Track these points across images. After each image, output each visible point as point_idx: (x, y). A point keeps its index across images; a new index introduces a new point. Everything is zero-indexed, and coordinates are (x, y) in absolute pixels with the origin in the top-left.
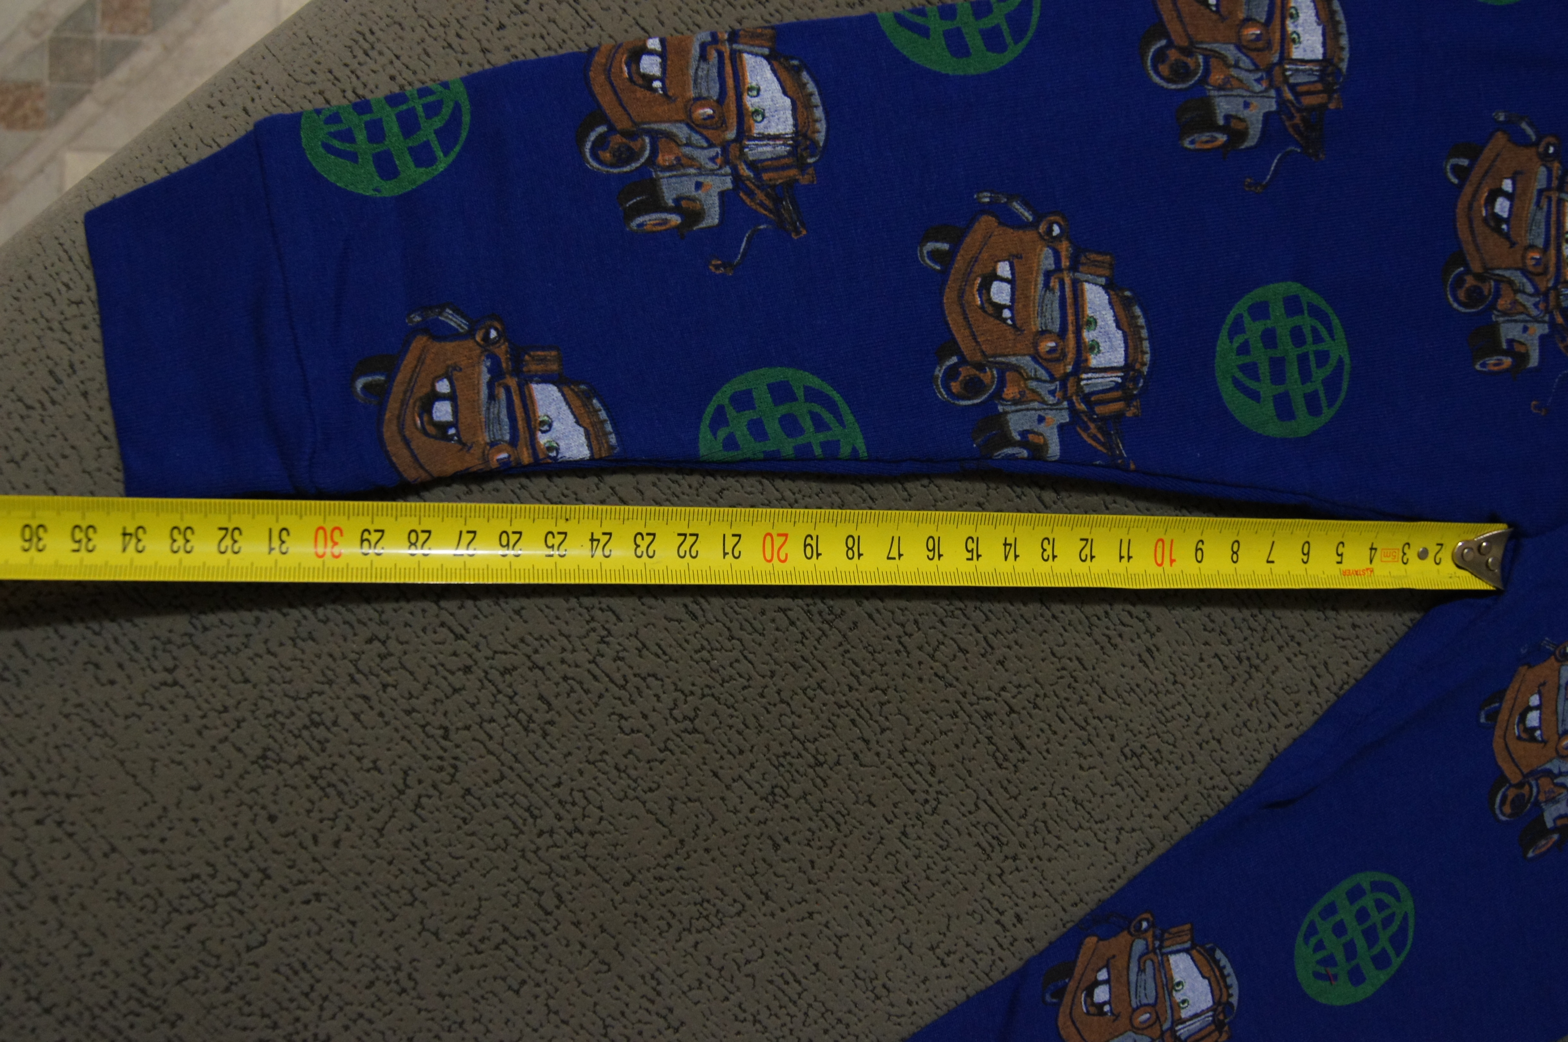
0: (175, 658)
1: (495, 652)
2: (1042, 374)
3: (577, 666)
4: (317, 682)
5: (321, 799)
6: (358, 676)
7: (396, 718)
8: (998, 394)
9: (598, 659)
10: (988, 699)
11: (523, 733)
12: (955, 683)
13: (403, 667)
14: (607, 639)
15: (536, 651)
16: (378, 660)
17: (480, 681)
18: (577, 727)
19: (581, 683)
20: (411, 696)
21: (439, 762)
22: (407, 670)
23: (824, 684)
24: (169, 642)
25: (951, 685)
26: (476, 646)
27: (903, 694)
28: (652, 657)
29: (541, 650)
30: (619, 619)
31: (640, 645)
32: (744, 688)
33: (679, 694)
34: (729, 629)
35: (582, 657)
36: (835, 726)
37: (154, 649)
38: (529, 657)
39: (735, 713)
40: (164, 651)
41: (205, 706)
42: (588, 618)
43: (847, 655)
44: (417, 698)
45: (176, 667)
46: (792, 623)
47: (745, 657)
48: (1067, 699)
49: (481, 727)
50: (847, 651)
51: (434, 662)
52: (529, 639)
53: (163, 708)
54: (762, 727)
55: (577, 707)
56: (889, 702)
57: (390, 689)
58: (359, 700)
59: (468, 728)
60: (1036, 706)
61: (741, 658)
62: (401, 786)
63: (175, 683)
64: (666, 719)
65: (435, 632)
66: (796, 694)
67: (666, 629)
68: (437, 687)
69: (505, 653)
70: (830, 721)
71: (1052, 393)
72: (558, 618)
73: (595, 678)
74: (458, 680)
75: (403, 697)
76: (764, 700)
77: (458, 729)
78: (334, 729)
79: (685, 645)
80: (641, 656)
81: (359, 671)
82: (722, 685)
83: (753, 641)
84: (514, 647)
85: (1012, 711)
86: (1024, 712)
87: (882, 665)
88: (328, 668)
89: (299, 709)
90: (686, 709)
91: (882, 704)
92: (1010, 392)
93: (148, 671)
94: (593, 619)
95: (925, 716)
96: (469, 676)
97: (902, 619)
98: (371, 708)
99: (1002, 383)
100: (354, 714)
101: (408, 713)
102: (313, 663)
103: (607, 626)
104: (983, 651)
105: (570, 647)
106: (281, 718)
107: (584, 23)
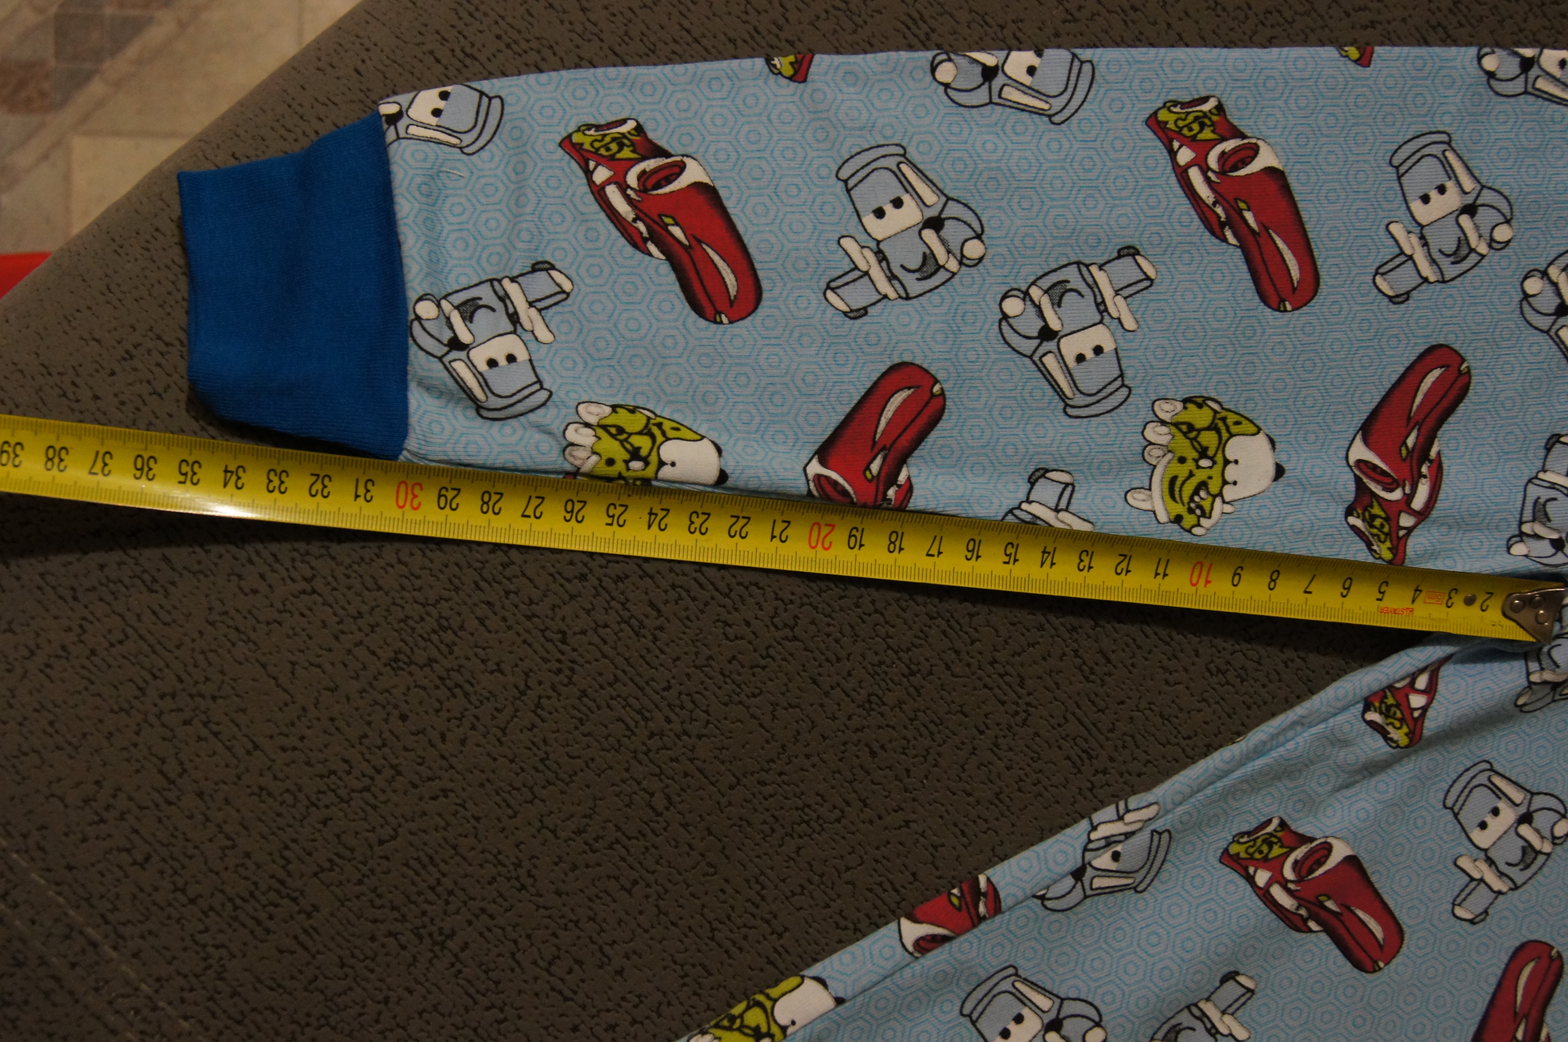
0: (312, 568)
3: (684, 574)
5: (448, 699)
7: (518, 623)
11: (635, 638)
13: (523, 574)
16: (500, 568)
17: (595, 588)
18: (684, 633)
19: (687, 591)
20: (531, 602)
21: (558, 665)
22: (527, 578)
24: (308, 553)
33: (779, 602)
37: (295, 560)
38: (640, 566)
41: (341, 612)
44: (537, 604)
45: (314, 576)
49: (596, 632)
51: (552, 570)
53: (303, 615)
55: (685, 614)
57: (512, 596)
58: (484, 606)
62: (522, 687)
63: (314, 591)
64: (767, 626)
70: (922, 631)
74: (574, 587)
75: (524, 603)
77: (575, 634)
81: (483, 579)
88: (454, 575)
93: (288, 581)
98: (495, 614)
102: (441, 571)
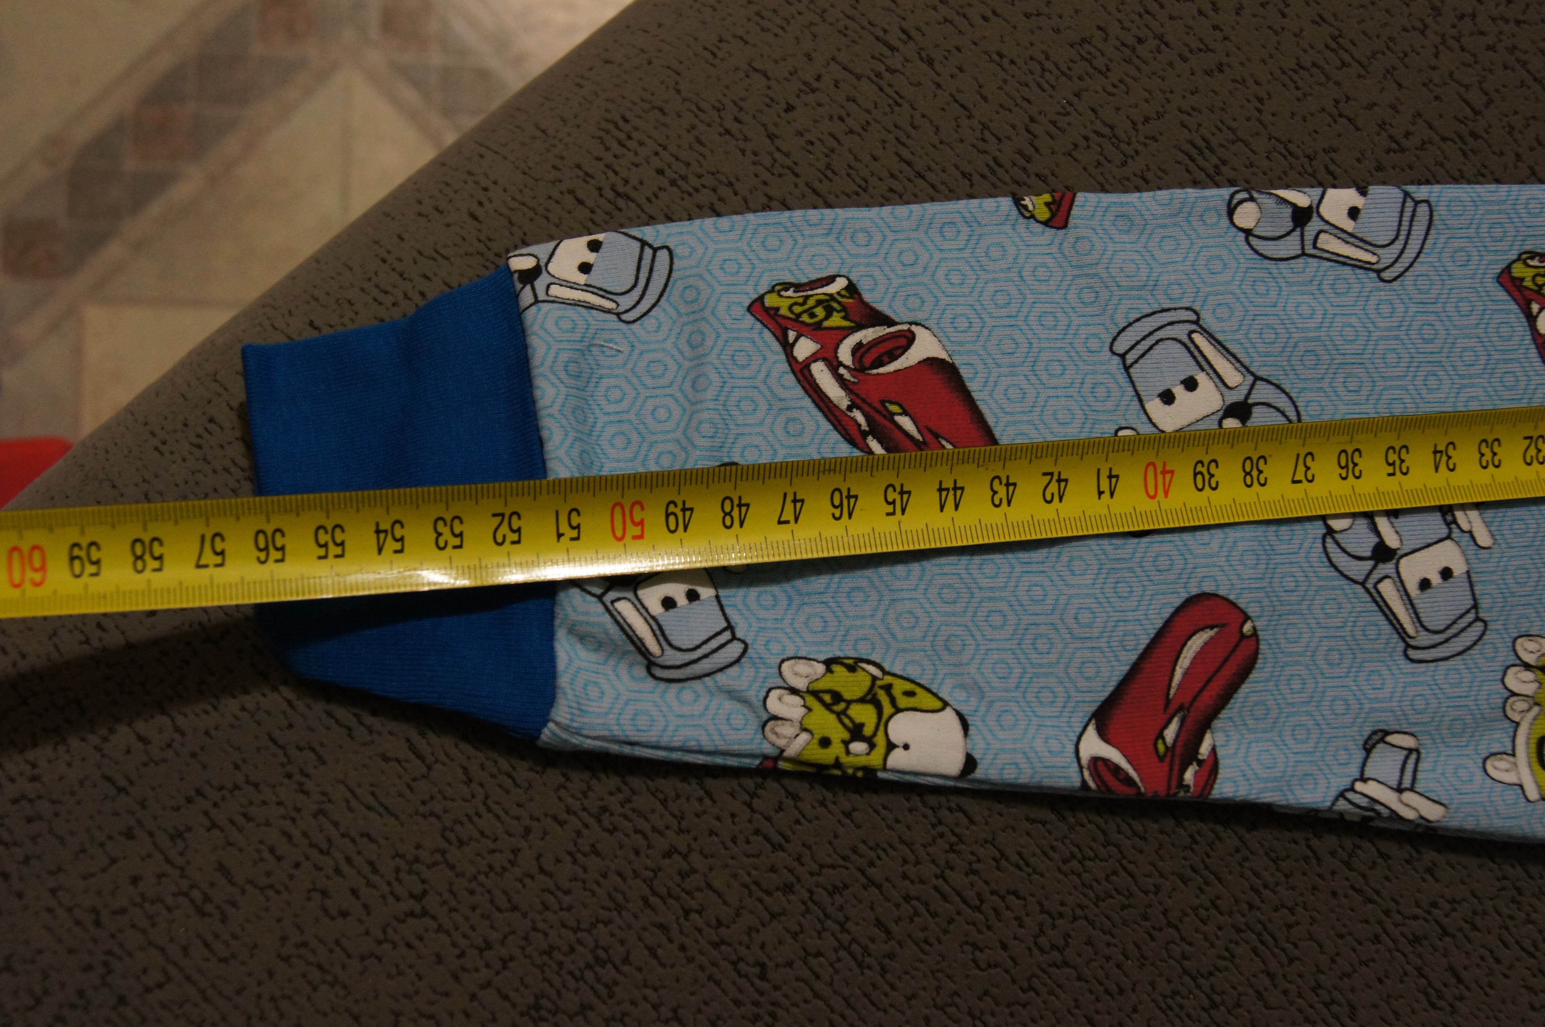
0: (423, 882)
1: (822, 866)
3: (922, 882)
4: (603, 908)
6: (653, 900)
7: (701, 953)
9: (948, 872)
10: (1416, 918)
11: (857, 971)
12: (1376, 898)
13: (710, 887)
14: (956, 848)
15: (872, 864)
16: (678, 879)
17: (804, 903)
18: (922, 961)
19: (926, 904)
20: (720, 923)
21: (756, 1010)
22: (715, 891)
23: (1219, 902)
24: (417, 860)
25: (1370, 901)
26: (799, 859)
27: (1315, 914)
28: (1012, 869)
29: (878, 862)
30: (972, 821)
31: (998, 855)
32: (1124, 907)
33: (1045, 916)
34: (1104, 832)
35: (928, 870)
36: (1233, 957)
37: (397, 870)
38: (863, 872)
39: (1113, 941)
40: (410, 872)
41: (463, 942)
42: (934, 820)
43: (1246, 864)
44: (728, 927)
45: (425, 893)
47: (1124, 868)
48: (1511, 917)
49: (806, 963)
50: (1246, 859)
51: (747, 879)
52: (862, 848)
53: (409, 946)
54: (1145, 958)
55: (922, 936)
56: (1298, 923)
57: (694, 916)
58: (655, 930)
59: (790, 964)
60: (1475, 927)
61: (1120, 868)
63: (425, 913)
64: (1030, 949)
65: (748, 842)
66: (1186, 915)
67: (1028, 834)
68: (752, 912)
69: (833, 867)
70: (1227, 949)
72: (897, 821)
73: (945, 897)
74: (777, 902)
75: (709, 926)
76: (1148, 924)
77: (778, 966)
78: (626, 968)
79: (1051, 853)
80: (998, 868)
81: (655, 893)
82: (1097, 906)
83: (1134, 847)
84: (844, 858)
85: (1445, 933)
86: (1459, 935)
87: (1286, 876)
88: (616, 889)
89: (579, 942)
90: (1054, 936)
91: (1289, 926)
93: (390, 899)
94: (940, 822)
95: (1340, 941)
96: (791, 897)
98: (671, 941)
100: (647, 947)
101: (716, 946)
102: (598, 884)
103: (957, 830)
104: (1407, 856)
105: (911, 858)
106: (558, 956)
107: (891, 101)
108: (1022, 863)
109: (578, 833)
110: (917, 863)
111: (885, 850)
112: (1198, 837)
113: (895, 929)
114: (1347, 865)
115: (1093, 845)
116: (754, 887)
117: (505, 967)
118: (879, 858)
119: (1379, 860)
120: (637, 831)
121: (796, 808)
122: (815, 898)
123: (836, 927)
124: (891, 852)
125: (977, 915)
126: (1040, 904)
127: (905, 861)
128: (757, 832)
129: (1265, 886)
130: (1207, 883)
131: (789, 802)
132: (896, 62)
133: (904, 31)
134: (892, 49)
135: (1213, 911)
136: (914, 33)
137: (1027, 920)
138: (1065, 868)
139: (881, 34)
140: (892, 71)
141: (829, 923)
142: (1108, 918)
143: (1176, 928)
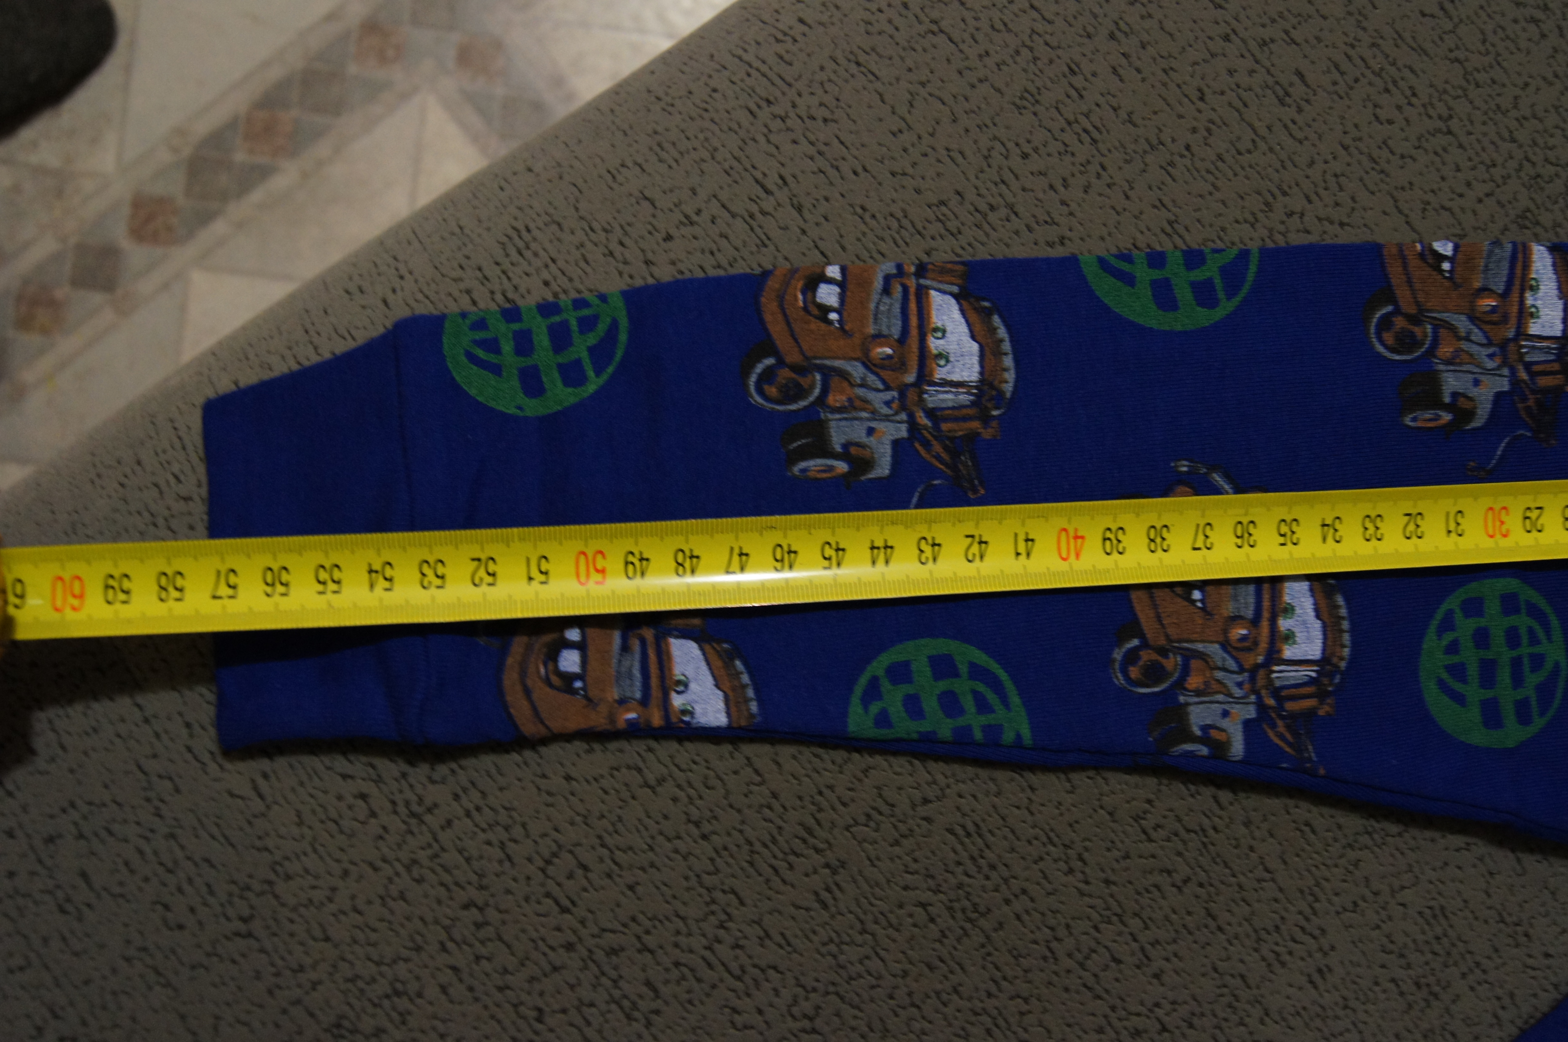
1: (604, 930)
2: (1231, 664)
6: (450, 945)
8: (1180, 684)
9: (716, 946)
10: (1138, 1015)
12: (1105, 996)
13: (500, 939)
14: (725, 925)
15: (648, 932)
17: (583, 960)
19: (692, 970)
20: (506, 971)
23: (960, 988)
25: (1099, 997)
26: (582, 922)
27: (1047, 1004)
28: (776, 947)
29: (653, 931)
30: (742, 903)
31: (762, 934)
32: (873, 987)
33: (800, 990)
34: (862, 922)
35: (697, 942)
36: (968, 1035)
39: (860, 1014)
40: (241, 897)
42: (708, 899)
43: (989, 958)
46: (932, 920)
47: (877, 954)
48: (1226, 1020)
49: (580, 1012)
50: (989, 954)
51: (534, 935)
52: (641, 917)
53: (234, 962)
54: (887, 1031)
55: (687, 996)
56: (1030, 1012)
58: (449, 971)
60: (1191, 1026)
61: (873, 955)
65: (539, 903)
66: (929, 997)
67: (793, 918)
69: (613, 931)
71: (1240, 685)
72: (674, 897)
73: (710, 966)
74: (560, 957)
75: (496, 971)
76: (892, 1002)
77: (554, 1012)
79: (812, 936)
80: (762, 946)
81: (452, 940)
82: (848, 983)
83: (889, 937)
84: (625, 925)
85: (1164, 1029)
86: (1177, 1032)
87: (1026, 971)
90: (806, 1006)
91: (1022, 1014)
92: (1194, 682)
94: (714, 901)
95: (1067, 1029)
96: (572, 954)
97: (1052, 922)
99: (1186, 671)
103: (729, 910)
104: (1137, 962)
105: (684, 930)
107: (758, 242)
108: (783, 942)
109: (390, 880)
110: (690, 934)
111: (660, 921)
112: (947, 933)
113: (663, 990)
114: (1082, 965)
115: (850, 932)
116: (540, 943)
117: (314, 989)
118: (655, 927)
119: (1113, 964)
120: (442, 884)
121: (587, 878)
122: (594, 957)
123: (609, 983)
124: (667, 923)
125: (739, 984)
126: (797, 979)
127: (678, 933)
128: (548, 895)
129: (1005, 978)
130: (952, 972)
131: (580, 872)
132: (768, 204)
133: (782, 177)
134: (768, 192)
135: (955, 997)
136: (790, 179)
137: (783, 992)
138: (823, 950)
139: (759, 176)
140: (764, 213)
141: (604, 980)
142: (858, 995)
143: (918, 1007)
